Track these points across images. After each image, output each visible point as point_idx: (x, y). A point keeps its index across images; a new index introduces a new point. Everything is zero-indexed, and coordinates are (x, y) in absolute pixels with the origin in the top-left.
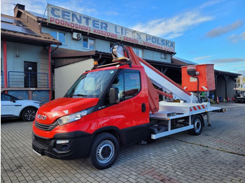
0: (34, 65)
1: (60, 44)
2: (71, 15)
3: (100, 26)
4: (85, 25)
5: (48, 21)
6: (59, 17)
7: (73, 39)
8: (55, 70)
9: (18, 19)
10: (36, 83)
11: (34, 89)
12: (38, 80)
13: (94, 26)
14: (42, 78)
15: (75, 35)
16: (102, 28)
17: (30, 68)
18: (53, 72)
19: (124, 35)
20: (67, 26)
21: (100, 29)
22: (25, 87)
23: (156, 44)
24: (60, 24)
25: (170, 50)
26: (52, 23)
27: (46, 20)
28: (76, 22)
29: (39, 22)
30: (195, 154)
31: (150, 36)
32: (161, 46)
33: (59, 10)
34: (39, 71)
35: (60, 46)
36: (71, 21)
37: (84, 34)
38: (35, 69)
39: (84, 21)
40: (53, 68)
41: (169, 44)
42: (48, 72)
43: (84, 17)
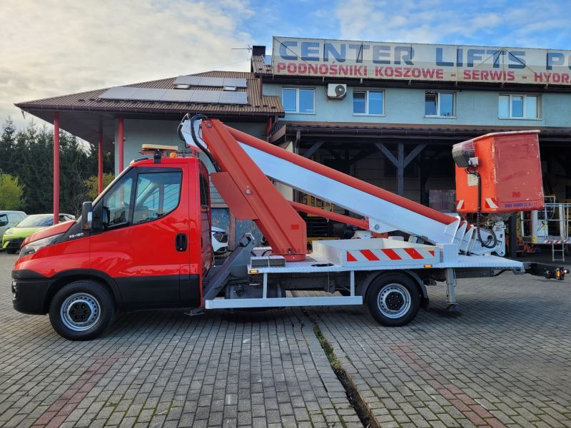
1: (281, 115)
2: (321, 48)
3: (392, 58)
4: (354, 64)
5: (275, 72)
6: (296, 58)
7: (330, 98)
13: (375, 60)
15: (332, 90)
16: (397, 62)
19: (465, 65)
20: (312, 74)
24: (297, 73)
26: (282, 73)
28: (331, 61)
29: (258, 76)
33: (294, 44)
36: (321, 62)
37: (352, 82)
39: (351, 54)
43: (351, 46)
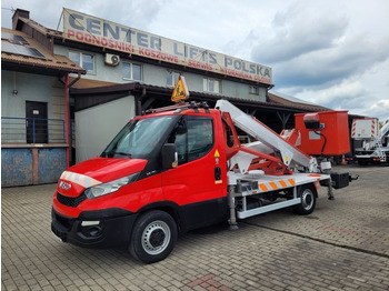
0: (43, 106)
1: (84, 73)
2: (102, 26)
3: (149, 43)
4: (126, 42)
5: (65, 36)
6: (82, 28)
7: (106, 64)
8: (77, 114)
9: (18, 33)
10: (47, 137)
11: (41, 146)
12: (50, 132)
13: (139, 43)
14: (55, 128)
15: (109, 58)
16: (152, 47)
17: (36, 112)
18: (72, 117)
19: (189, 57)
20: (96, 44)
21: (149, 48)
22: (28, 142)
23: (240, 71)
24: (84, 41)
25: (265, 80)
26: (71, 38)
27: (61, 33)
28: (109, 36)
29: (49, 37)
30: (285, 249)
31: (230, 59)
32: (249, 74)
33: (81, 18)
34: (51, 116)
35: (82, 76)
36: (102, 36)
37: (123, 55)
38: (44, 113)
39: (123, 35)
40: (73, 110)
41: (263, 71)
42: (65, 117)
43: (123, 29)
